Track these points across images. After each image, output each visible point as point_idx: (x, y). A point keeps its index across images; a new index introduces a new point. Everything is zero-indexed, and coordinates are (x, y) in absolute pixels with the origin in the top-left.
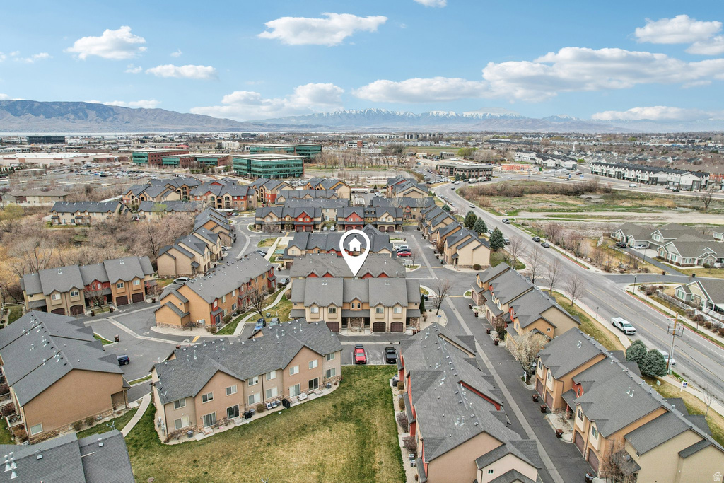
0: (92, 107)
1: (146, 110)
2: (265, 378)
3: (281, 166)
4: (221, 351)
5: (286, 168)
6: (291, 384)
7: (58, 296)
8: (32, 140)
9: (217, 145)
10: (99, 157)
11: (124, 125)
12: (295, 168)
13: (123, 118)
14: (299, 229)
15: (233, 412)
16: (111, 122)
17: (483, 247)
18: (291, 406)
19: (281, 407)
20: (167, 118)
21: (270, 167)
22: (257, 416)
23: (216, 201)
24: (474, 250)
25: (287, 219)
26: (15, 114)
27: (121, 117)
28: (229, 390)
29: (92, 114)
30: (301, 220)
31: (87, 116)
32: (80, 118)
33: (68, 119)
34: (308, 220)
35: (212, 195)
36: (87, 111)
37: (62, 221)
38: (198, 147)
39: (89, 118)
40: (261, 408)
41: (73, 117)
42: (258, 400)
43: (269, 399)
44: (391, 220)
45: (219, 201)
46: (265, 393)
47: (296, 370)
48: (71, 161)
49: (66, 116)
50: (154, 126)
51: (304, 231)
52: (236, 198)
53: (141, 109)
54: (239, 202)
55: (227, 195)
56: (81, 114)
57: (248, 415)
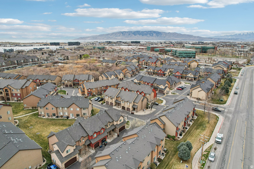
0: (154, 32)
1: (171, 33)
2: (63, 109)
3: (186, 53)
4: (57, 99)
5: (189, 54)
6: (71, 113)
7: (67, 81)
8: (132, 42)
9: (183, 45)
10: (140, 48)
11: (163, 38)
12: (192, 55)
13: (163, 36)
14: (159, 75)
15: (54, 115)
16: (160, 37)
17: (202, 91)
18: (69, 119)
19: (66, 118)
20: (177, 36)
21: (182, 54)
22: (60, 118)
23: (146, 63)
24: (199, 91)
25: (156, 71)
26: (135, 35)
27: (162, 35)
28: (52, 109)
29: (154, 35)
30: (160, 72)
31: (153, 35)
32: (151, 36)
33: (148, 36)
34: (162, 72)
35: (145, 61)
36: (153, 34)
37: (103, 65)
38: (177, 46)
39: (153, 36)
40: (62, 117)
41: (149, 35)
42: (62, 114)
43: (65, 115)
44: (192, 76)
45: (147, 63)
46: (64, 113)
47: (72, 109)
48: (132, 48)
49: (147, 35)
50: (172, 38)
51: (160, 76)
52: (152, 63)
53: (169, 33)
54: (153, 64)
55: (149, 61)
56: (151, 34)
57: (57, 117)
